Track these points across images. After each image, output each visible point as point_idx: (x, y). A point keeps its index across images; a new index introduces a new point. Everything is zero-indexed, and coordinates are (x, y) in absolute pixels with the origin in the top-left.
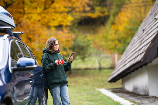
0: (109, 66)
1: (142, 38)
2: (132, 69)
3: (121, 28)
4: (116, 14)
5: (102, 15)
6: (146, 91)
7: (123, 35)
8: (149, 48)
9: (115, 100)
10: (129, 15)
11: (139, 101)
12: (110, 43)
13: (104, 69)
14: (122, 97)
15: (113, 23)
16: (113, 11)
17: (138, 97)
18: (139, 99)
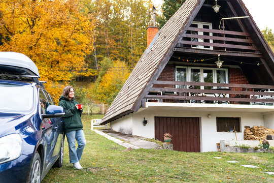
0: (98, 112)
1: (129, 93)
2: (121, 115)
3: (106, 85)
4: (103, 75)
5: (93, 75)
6: (130, 132)
7: (108, 90)
8: (137, 100)
9: (109, 139)
10: (112, 76)
11: (127, 140)
12: (98, 95)
13: (94, 114)
14: (112, 136)
15: (100, 81)
16: (101, 72)
17: (125, 136)
18: (126, 138)
